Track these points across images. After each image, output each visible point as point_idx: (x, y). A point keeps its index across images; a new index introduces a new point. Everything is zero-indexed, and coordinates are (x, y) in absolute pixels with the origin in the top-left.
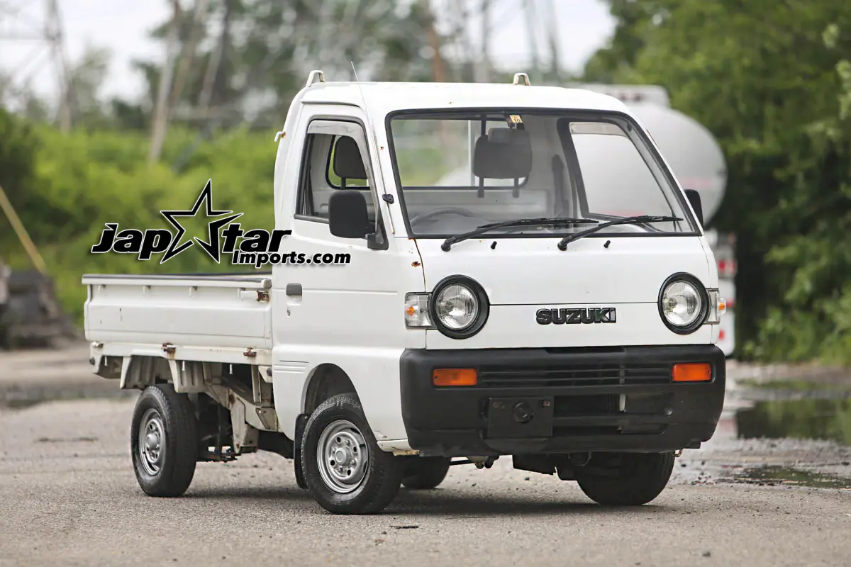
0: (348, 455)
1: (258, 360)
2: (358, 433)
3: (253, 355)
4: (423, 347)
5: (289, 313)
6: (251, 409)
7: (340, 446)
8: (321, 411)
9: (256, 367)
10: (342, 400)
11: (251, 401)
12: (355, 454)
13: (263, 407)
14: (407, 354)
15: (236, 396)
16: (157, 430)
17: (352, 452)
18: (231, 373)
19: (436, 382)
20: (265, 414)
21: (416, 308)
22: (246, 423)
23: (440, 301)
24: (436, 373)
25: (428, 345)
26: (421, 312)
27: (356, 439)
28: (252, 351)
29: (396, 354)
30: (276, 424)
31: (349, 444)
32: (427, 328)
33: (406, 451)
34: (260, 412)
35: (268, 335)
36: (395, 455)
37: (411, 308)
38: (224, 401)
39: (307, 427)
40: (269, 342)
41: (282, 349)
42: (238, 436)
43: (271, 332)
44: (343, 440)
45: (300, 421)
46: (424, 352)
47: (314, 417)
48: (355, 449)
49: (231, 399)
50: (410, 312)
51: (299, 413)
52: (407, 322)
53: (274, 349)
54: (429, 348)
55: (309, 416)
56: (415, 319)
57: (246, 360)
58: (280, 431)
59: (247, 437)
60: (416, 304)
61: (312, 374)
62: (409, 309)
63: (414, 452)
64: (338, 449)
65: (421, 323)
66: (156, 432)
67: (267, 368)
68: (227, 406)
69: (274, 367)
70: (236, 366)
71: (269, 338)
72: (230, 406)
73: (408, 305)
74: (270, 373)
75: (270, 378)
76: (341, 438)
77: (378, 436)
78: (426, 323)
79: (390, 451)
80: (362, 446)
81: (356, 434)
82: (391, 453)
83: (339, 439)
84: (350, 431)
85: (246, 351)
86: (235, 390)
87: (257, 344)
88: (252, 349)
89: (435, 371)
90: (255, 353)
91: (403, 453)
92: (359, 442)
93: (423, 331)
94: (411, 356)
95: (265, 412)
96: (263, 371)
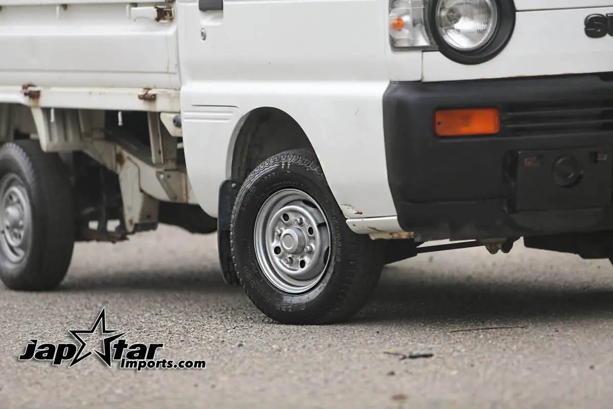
0: (301, 239)
1: (160, 105)
2: (315, 207)
3: (151, 99)
4: (418, 78)
5: (204, 36)
6: (149, 173)
7: (287, 226)
8: (257, 177)
9: (157, 115)
10: (288, 159)
11: (149, 163)
12: (310, 238)
13: (166, 170)
14: (396, 90)
15: (126, 154)
16: (19, 202)
17: (306, 233)
18: (120, 123)
19: (441, 131)
20: (169, 180)
21: (406, 19)
22: (141, 191)
23: (441, 9)
24: (439, 117)
25: (425, 75)
26: (414, 24)
27: (311, 217)
28: (151, 92)
29: (378, 90)
30: (184, 192)
31: (301, 224)
32: (424, 49)
33: (391, 234)
34: (162, 176)
35: (172, 69)
36: (373, 238)
37: (399, 19)
38: (109, 161)
39: (238, 199)
40: (174, 79)
41: (193, 89)
42: (130, 209)
43: (178, 65)
44: (292, 217)
45: (227, 192)
46: (420, 85)
47: (248, 184)
48: (311, 230)
49: (120, 159)
50: (398, 25)
51: (224, 179)
52: (393, 42)
53: (183, 89)
54: (428, 79)
55: (240, 185)
56: (404, 36)
57: (140, 106)
58: (192, 201)
59: (143, 210)
60: (407, 13)
61: (242, 123)
62: (396, 22)
63: (404, 235)
64: (285, 232)
65: (415, 41)
66: (18, 206)
67: (173, 116)
68: (114, 170)
69: (184, 114)
70: (127, 114)
71: (175, 73)
72: (119, 167)
73: (394, 15)
74: (178, 124)
75: (178, 130)
76: (290, 215)
77: (347, 211)
78: (423, 41)
79: (366, 232)
80: (319, 226)
81: (311, 209)
82: (366, 236)
83: (286, 216)
84: (302, 204)
85: (141, 92)
86: (124, 147)
87: (158, 82)
88: (149, 89)
89: (437, 113)
90: (155, 95)
91: (387, 236)
92: (316, 220)
93: (417, 55)
94: (400, 93)
95: (169, 177)
96: (167, 121)
